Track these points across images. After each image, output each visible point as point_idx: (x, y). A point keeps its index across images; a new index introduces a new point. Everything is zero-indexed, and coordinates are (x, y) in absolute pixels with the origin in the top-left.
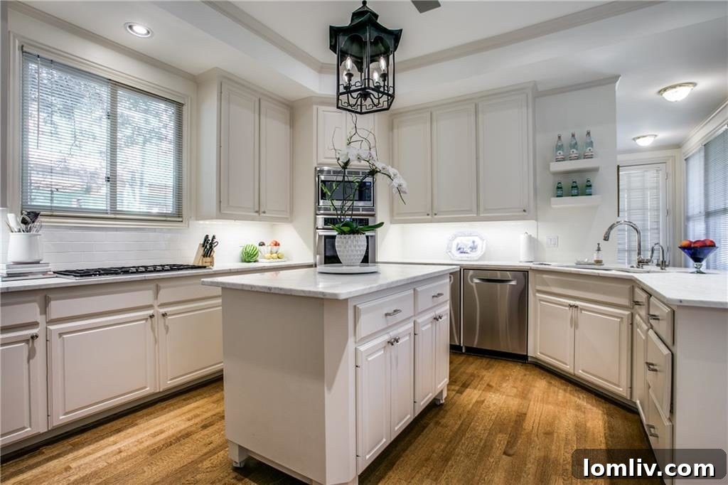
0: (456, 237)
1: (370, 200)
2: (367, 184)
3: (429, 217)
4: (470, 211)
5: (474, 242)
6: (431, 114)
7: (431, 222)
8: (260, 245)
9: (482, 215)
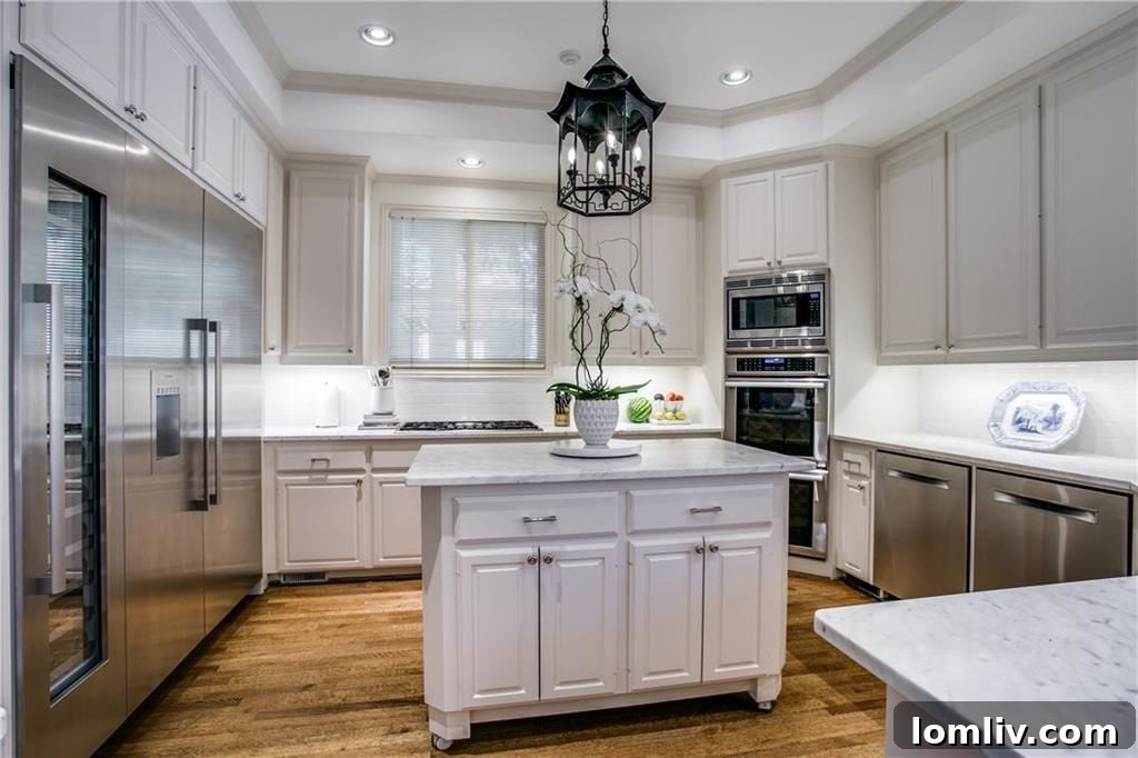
0: (1015, 394)
1: (819, 325)
2: (812, 296)
3: (939, 351)
4: (1023, 338)
5: (1055, 408)
6: (946, 135)
7: (946, 362)
8: (656, 399)
9: (1050, 347)
